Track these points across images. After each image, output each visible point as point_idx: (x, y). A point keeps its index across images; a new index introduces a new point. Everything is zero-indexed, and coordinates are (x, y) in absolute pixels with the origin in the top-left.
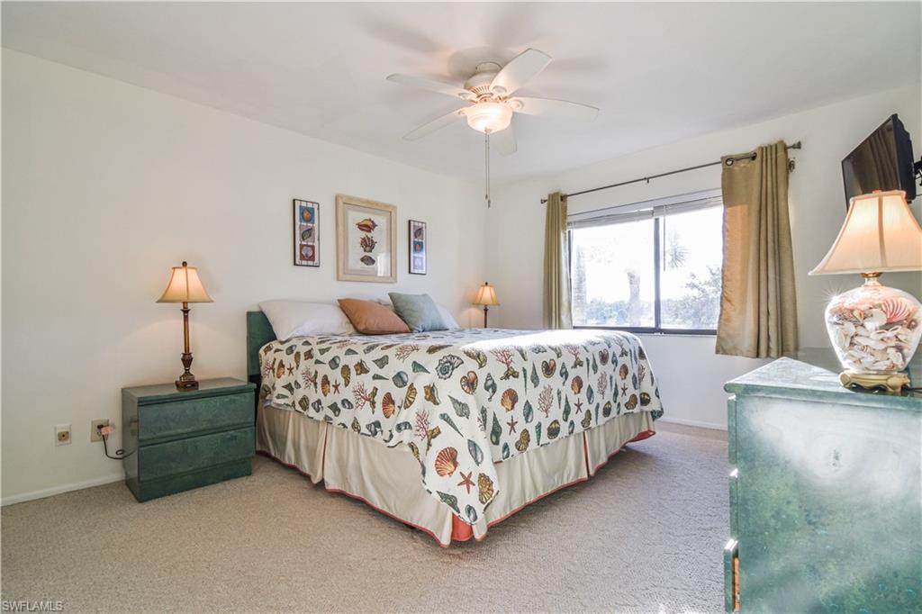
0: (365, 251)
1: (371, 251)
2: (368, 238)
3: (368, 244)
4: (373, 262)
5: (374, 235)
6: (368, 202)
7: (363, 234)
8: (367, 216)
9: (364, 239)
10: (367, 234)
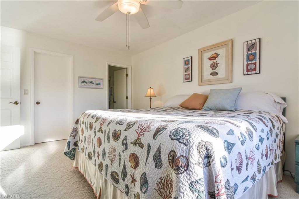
0: (212, 69)
1: (216, 69)
2: (214, 63)
3: (214, 66)
4: (217, 74)
5: (218, 60)
6: (213, 45)
7: (211, 62)
8: (214, 52)
9: (212, 64)
10: (214, 61)
